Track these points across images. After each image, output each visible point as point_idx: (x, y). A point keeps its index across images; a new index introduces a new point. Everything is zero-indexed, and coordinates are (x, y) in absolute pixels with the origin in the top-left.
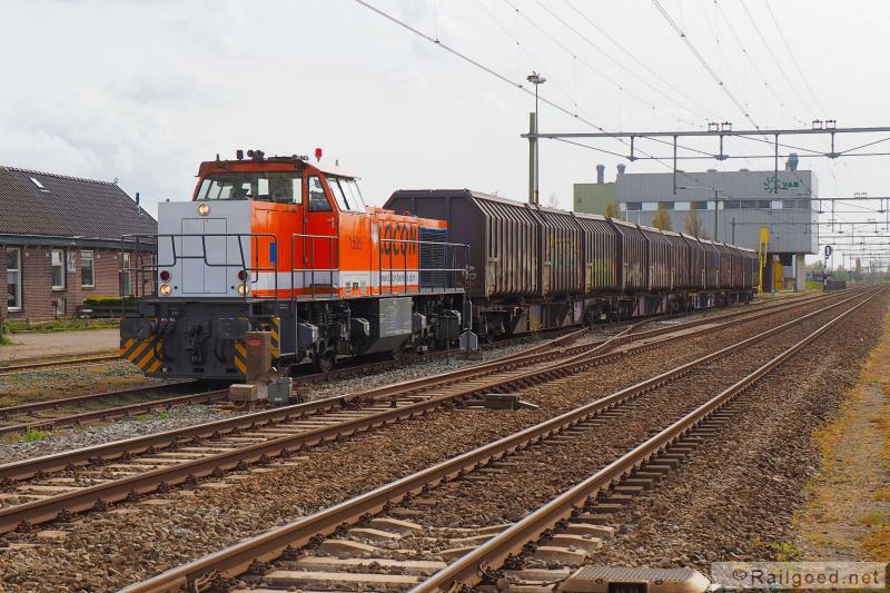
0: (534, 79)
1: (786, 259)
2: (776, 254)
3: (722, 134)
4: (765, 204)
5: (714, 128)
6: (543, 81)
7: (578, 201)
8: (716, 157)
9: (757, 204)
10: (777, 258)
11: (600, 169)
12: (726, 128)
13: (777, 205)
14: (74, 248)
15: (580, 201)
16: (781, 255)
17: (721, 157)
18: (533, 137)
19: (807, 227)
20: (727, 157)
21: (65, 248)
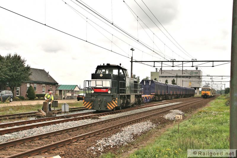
0: (132, 49)
3: (173, 62)
5: (172, 60)
6: (134, 50)
7: (152, 75)
8: (172, 66)
9: (189, 77)
12: (175, 60)
14: (32, 83)
18: (132, 62)
19: (201, 82)
21: (30, 83)
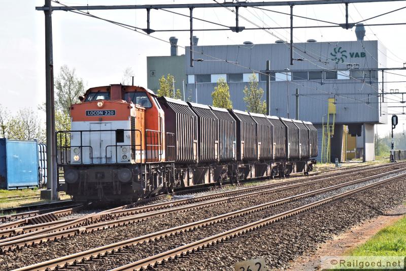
1: (356, 129)
2: (346, 124)
4: (333, 75)
8: (232, 29)
9: (324, 75)
10: (346, 128)
11: (173, 41)
13: (343, 75)
15: (153, 73)
16: (351, 125)
17: (237, 29)
19: (374, 98)
20: (243, 28)
